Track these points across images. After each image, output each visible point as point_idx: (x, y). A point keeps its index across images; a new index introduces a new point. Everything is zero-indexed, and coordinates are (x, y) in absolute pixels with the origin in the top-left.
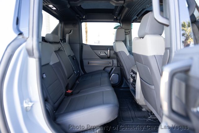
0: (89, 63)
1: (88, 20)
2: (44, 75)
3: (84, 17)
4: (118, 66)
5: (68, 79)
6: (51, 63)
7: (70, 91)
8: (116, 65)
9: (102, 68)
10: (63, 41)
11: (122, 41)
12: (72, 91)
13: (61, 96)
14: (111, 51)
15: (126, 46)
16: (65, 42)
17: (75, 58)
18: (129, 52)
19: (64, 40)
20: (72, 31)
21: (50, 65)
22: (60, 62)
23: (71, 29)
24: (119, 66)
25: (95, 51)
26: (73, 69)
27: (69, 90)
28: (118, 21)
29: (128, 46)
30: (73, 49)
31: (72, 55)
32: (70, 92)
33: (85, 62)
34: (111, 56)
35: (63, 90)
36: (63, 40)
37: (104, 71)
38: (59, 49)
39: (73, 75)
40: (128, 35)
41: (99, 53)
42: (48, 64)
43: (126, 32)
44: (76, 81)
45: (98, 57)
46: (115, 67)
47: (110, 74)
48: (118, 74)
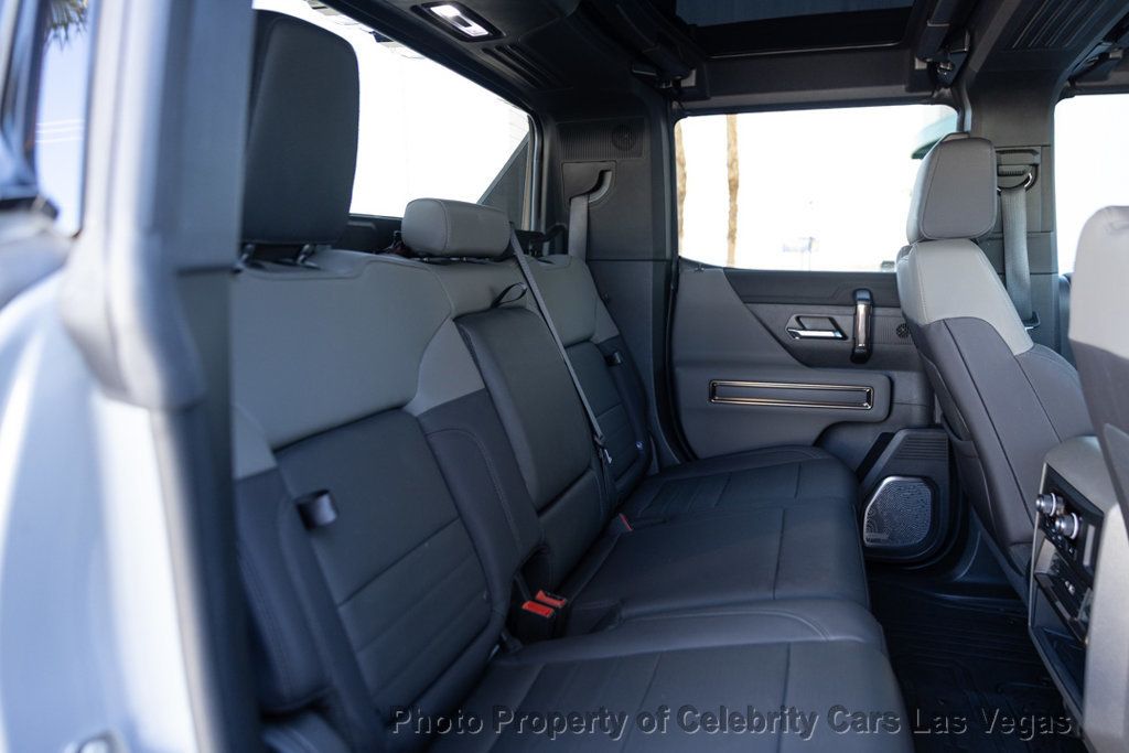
0: (713, 393)
1: (715, 101)
2: (325, 501)
3: (690, 82)
4: (930, 424)
5: (540, 511)
6: (420, 404)
7: (544, 605)
8: (917, 414)
9: (811, 432)
10: (546, 245)
11: (974, 241)
12: (558, 604)
13: (467, 647)
14: (879, 311)
15: (1002, 274)
16: (565, 251)
17: (618, 359)
18: (1026, 322)
19: (558, 240)
20: (609, 177)
21: (409, 415)
22: (486, 393)
23: (603, 166)
24: (938, 420)
25: (764, 310)
26: (593, 432)
27: (540, 595)
28: (947, 92)
29: (1018, 277)
30: (609, 297)
31: (600, 338)
32: (547, 613)
33: (690, 383)
34: (876, 347)
35: (490, 600)
36: (549, 237)
37: (818, 455)
38: (496, 303)
39: (592, 474)
40: (1021, 195)
41: (793, 322)
42: (398, 408)
43: (1004, 169)
44: (612, 514)
45: (784, 355)
46: (908, 427)
47: (861, 477)
48: (927, 480)
